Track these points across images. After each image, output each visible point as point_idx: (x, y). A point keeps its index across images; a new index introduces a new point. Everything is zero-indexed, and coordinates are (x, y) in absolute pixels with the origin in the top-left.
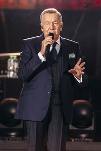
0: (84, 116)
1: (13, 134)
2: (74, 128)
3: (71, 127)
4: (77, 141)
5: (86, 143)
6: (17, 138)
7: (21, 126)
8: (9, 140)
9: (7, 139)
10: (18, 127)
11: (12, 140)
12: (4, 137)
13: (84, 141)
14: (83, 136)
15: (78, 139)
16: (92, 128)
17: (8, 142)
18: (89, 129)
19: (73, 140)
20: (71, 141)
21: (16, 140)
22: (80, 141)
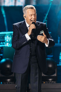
0: (50, 68)
1: (9, 80)
2: (45, 75)
3: (43, 75)
4: (47, 83)
5: (52, 84)
6: (11, 82)
7: (13, 75)
8: (6, 83)
9: (5, 83)
10: (11, 76)
11: (8, 83)
12: (4, 82)
13: (51, 83)
14: (50, 80)
15: (47, 82)
16: (55, 75)
17: (6, 85)
18: (53, 75)
19: (44, 83)
20: (43, 83)
21: (10, 83)
22: (49, 83)
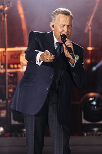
2: (87, 122)
3: (84, 121)
4: (90, 135)
5: (98, 137)
8: (22, 136)
9: (20, 135)
13: (96, 135)
15: (91, 133)
19: (85, 134)
20: (83, 135)
22: (93, 135)
